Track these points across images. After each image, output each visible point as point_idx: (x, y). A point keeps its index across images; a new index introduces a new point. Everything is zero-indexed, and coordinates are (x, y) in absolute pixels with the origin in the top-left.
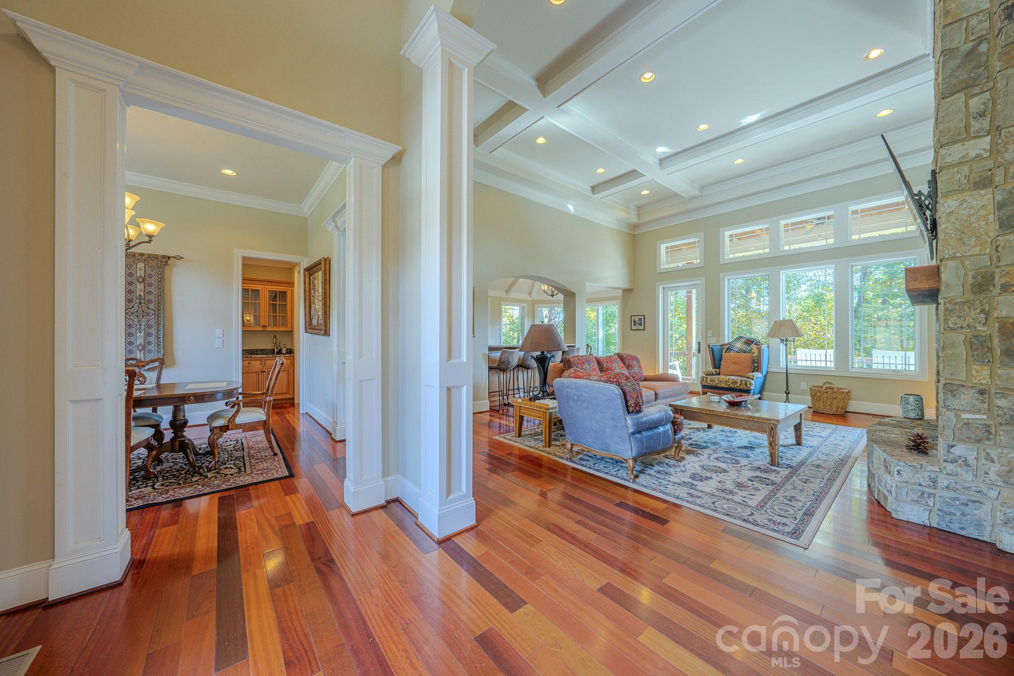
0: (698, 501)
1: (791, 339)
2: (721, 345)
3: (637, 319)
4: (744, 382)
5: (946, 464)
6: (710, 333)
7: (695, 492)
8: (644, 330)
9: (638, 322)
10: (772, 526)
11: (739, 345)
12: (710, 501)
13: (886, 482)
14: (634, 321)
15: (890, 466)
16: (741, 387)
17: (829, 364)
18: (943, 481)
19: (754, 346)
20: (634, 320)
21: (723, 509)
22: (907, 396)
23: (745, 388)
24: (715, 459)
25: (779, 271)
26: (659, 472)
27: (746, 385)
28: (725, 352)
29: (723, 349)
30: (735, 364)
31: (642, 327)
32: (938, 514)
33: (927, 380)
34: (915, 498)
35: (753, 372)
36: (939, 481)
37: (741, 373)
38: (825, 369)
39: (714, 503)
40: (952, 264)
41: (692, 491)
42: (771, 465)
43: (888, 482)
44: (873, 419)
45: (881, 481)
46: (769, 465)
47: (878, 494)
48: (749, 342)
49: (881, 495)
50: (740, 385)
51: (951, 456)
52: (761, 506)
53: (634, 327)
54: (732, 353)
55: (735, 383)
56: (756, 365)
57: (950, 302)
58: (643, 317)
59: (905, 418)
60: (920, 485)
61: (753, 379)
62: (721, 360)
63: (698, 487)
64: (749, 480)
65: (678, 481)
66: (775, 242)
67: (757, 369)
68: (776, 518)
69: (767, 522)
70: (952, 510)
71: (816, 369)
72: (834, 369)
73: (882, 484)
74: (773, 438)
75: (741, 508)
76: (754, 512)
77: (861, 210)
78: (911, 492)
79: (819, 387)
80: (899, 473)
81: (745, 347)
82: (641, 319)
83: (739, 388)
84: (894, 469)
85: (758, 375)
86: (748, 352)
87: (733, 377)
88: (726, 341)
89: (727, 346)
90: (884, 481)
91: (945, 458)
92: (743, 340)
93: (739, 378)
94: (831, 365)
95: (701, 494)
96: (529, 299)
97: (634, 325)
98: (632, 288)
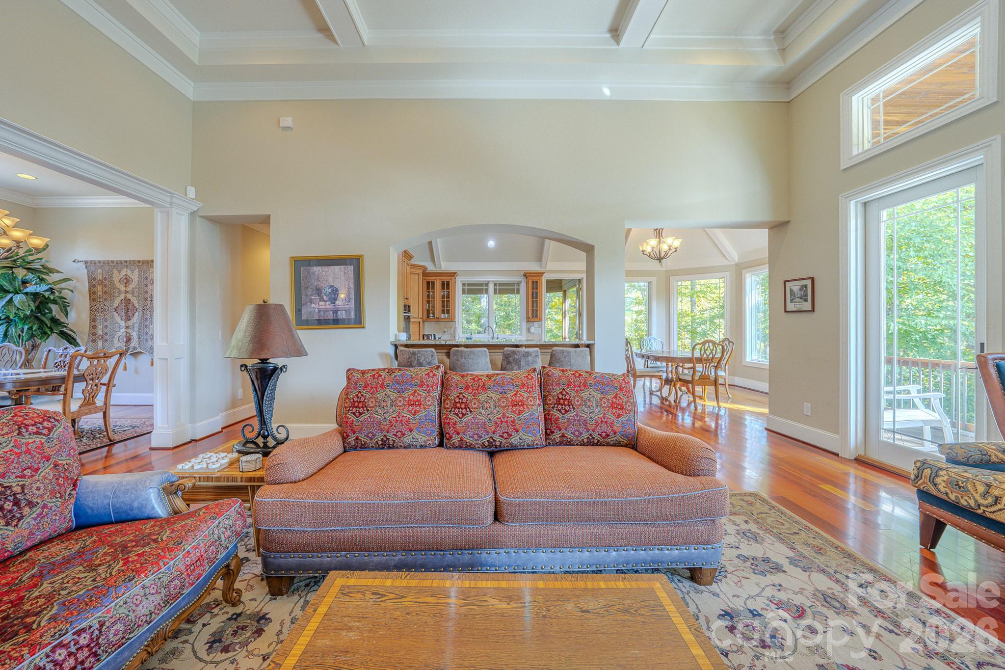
3: (795, 287)
8: (813, 311)
9: (800, 294)
14: (791, 293)
20: (791, 290)
31: (807, 306)
53: (791, 307)
58: (809, 282)
82: (806, 286)
96: (660, 269)
97: (792, 301)
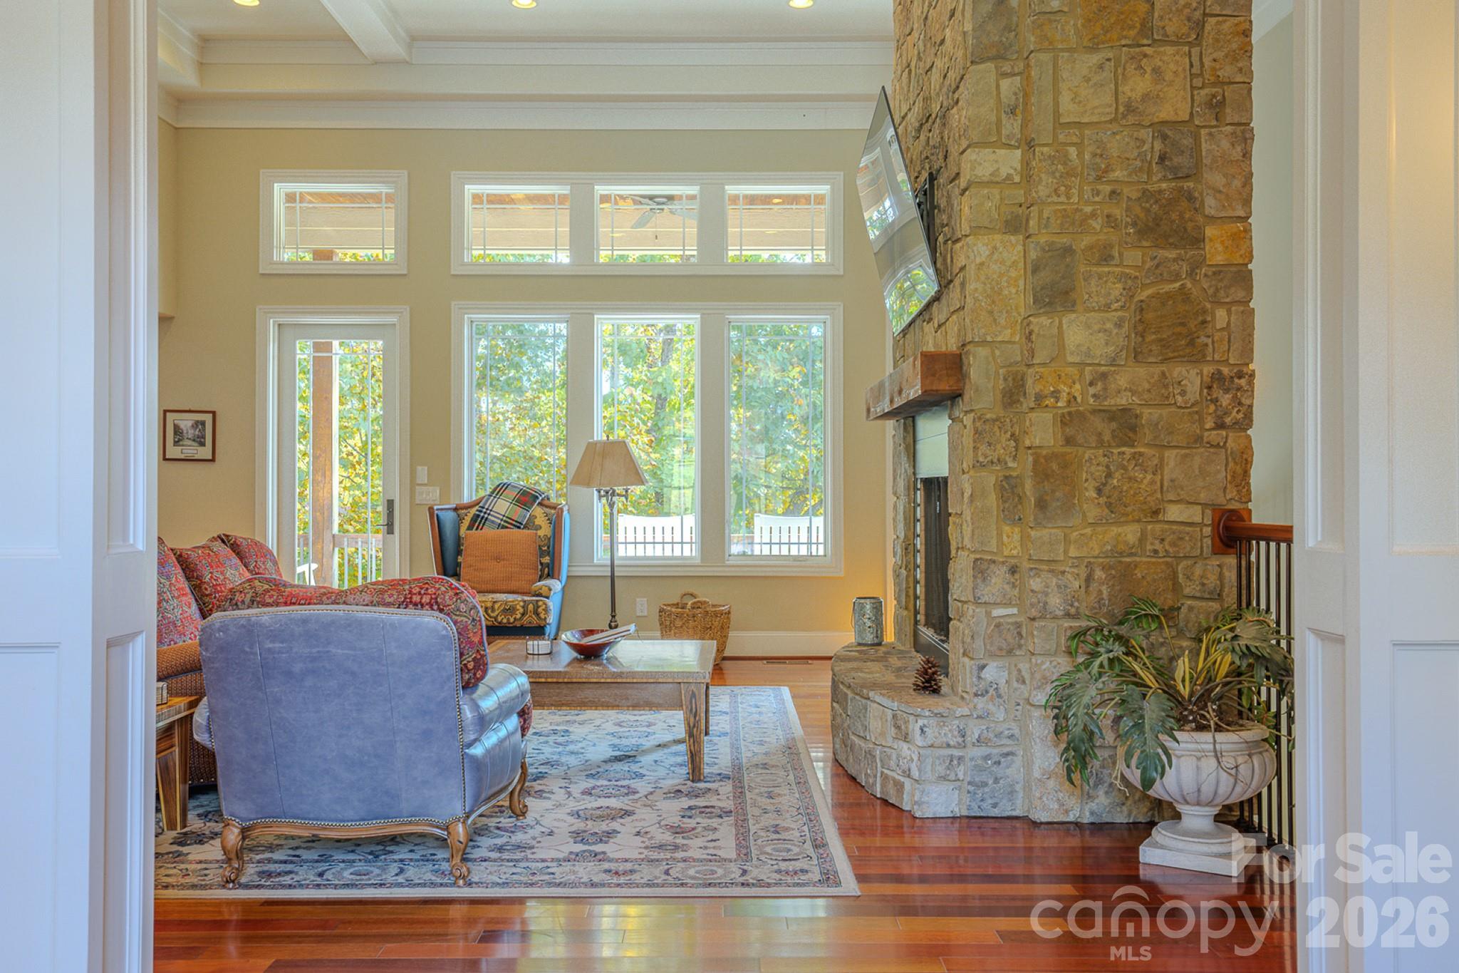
0: (636, 877)
1: (619, 490)
2: (456, 509)
3: (186, 422)
4: (531, 607)
5: (976, 700)
6: (422, 473)
7: (616, 865)
8: (213, 460)
9: (191, 433)
10: (789, 880)
11: (503, 507)
12: (658, 871)
13: (899, 756)
14: (177, 431)
15: (906, 722)
16: (526, 621)
17: (687, 553)
18: (975, 731)
19: (537, 511)
20: (176, 426)
21: (693, 878)
22: (862, 601)
23: (535, 621)
24: (583, 793)
25: (593, 315)
26: (500, 849)
27: (538, 614)
28: (470, 528)
29: (461, 519)
30: (498, 558)
31: (205, 452)
32: (969, 792)
33: (842, 574)
34: (941, 770)
35: (540, 579)
36: (968, 733)
37: (514, 585)
38: (682, 563)
39: (667, 872)
40: (982, 352)
41: (606, 865)
42: (693, 781)
43: (904, 755)
44: (770, 665)
45: (889, 757)
46: (689, 783)
47: (883, 786)
48: (527, 498)
49: (890, 785)
50: (523, 615)
51: (982, 685)
52: (744, 852)
53: (173, 452)
54: (488, 531)
55: (510, 610)
56: (546, 560)
57: (980, 418)
58: (208, 418)
59: (860, 644)
60: (948, 746)
61: (548, 598)
62: (459, 552)
63: (611, 855)
64: (683, 817)
65: (561, 856)
66: (583, 236)
67: (550, 571)
68: (783, 865)
69: (778, 876)
70: (984, 778)
71: (665, 563)
72: (698, 561)
73: (892, 764)
74: (695, 717)
75: (718, 867)
76: (745, 867)
77: (745, 197)
78: (937, 762)
79: (676, 605)
80: (922, 729)
81: (519, 514)
82: (203, 423)
83: (518, 624)
84: (914, 727)
85: (557, 585)
86: (525, 527)
87: (502, 597)
88: (466, 499)
89: (473, 511)
90: (894, 757)
91: (975, 689)
92: (511, 494)
93: (519, 598)
94: (689, 552)
95: (629, 866)
97: (176, 443)
98: (172, 315)
